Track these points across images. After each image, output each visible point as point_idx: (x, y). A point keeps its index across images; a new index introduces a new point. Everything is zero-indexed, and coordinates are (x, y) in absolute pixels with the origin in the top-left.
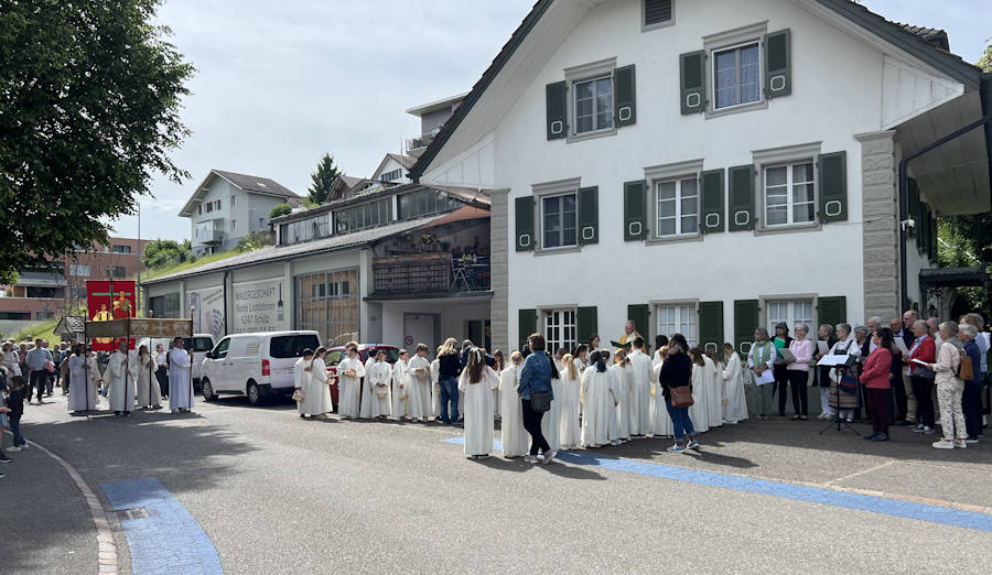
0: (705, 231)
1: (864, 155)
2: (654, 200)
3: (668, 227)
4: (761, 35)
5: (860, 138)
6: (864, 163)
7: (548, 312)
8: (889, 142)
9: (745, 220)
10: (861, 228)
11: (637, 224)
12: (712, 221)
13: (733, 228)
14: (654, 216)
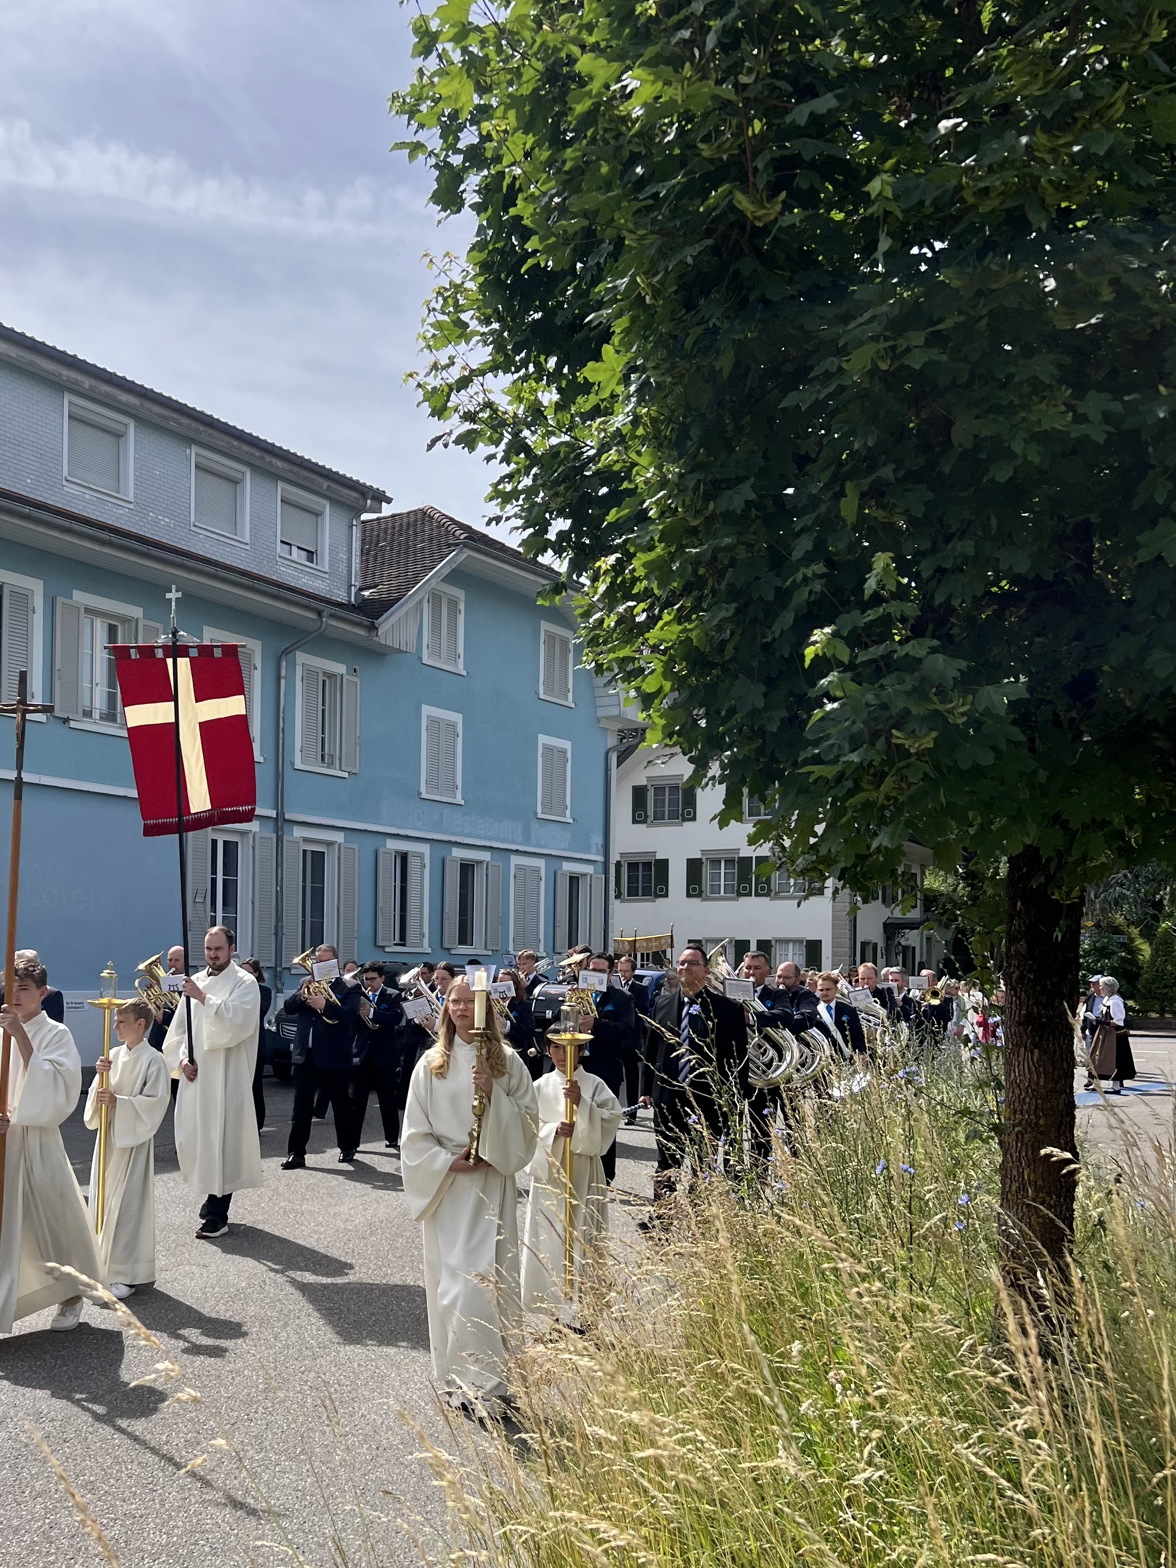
0: (740, 895)
2: (707, 871)
3: (715, 889)
9: (764, 890)
10: (830, 900)
11: (695, 886)
12: (745, 888)
13: (757, 895)
14: (707, 882)
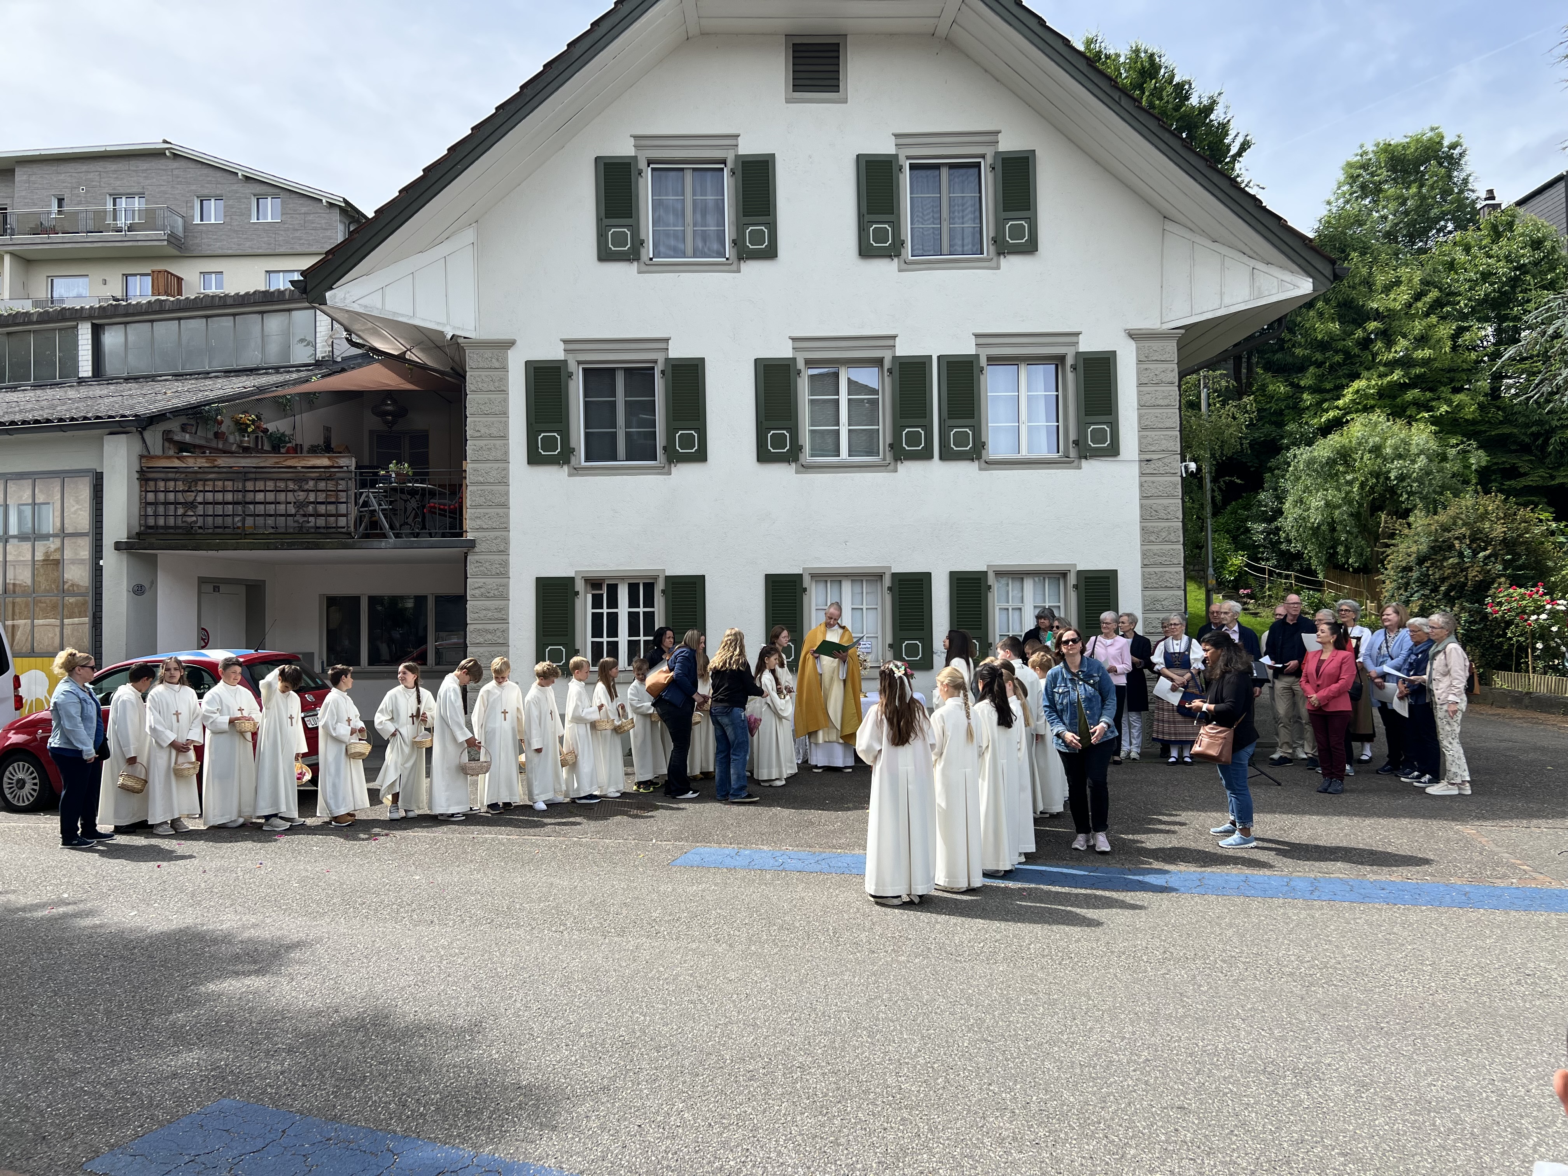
0: (900, 455)
1: (1139, 362)
2: (805, 393)
3: (827, 443)
4: (989, 152)
5: (1133, 335)
6: (1139, 373)
7: (594, 583)
8: (1172, 347)
10: (1135, 469)
11: (781, 434)
12: (912, 440)
13: (947, 455)
14: (805, 424)
